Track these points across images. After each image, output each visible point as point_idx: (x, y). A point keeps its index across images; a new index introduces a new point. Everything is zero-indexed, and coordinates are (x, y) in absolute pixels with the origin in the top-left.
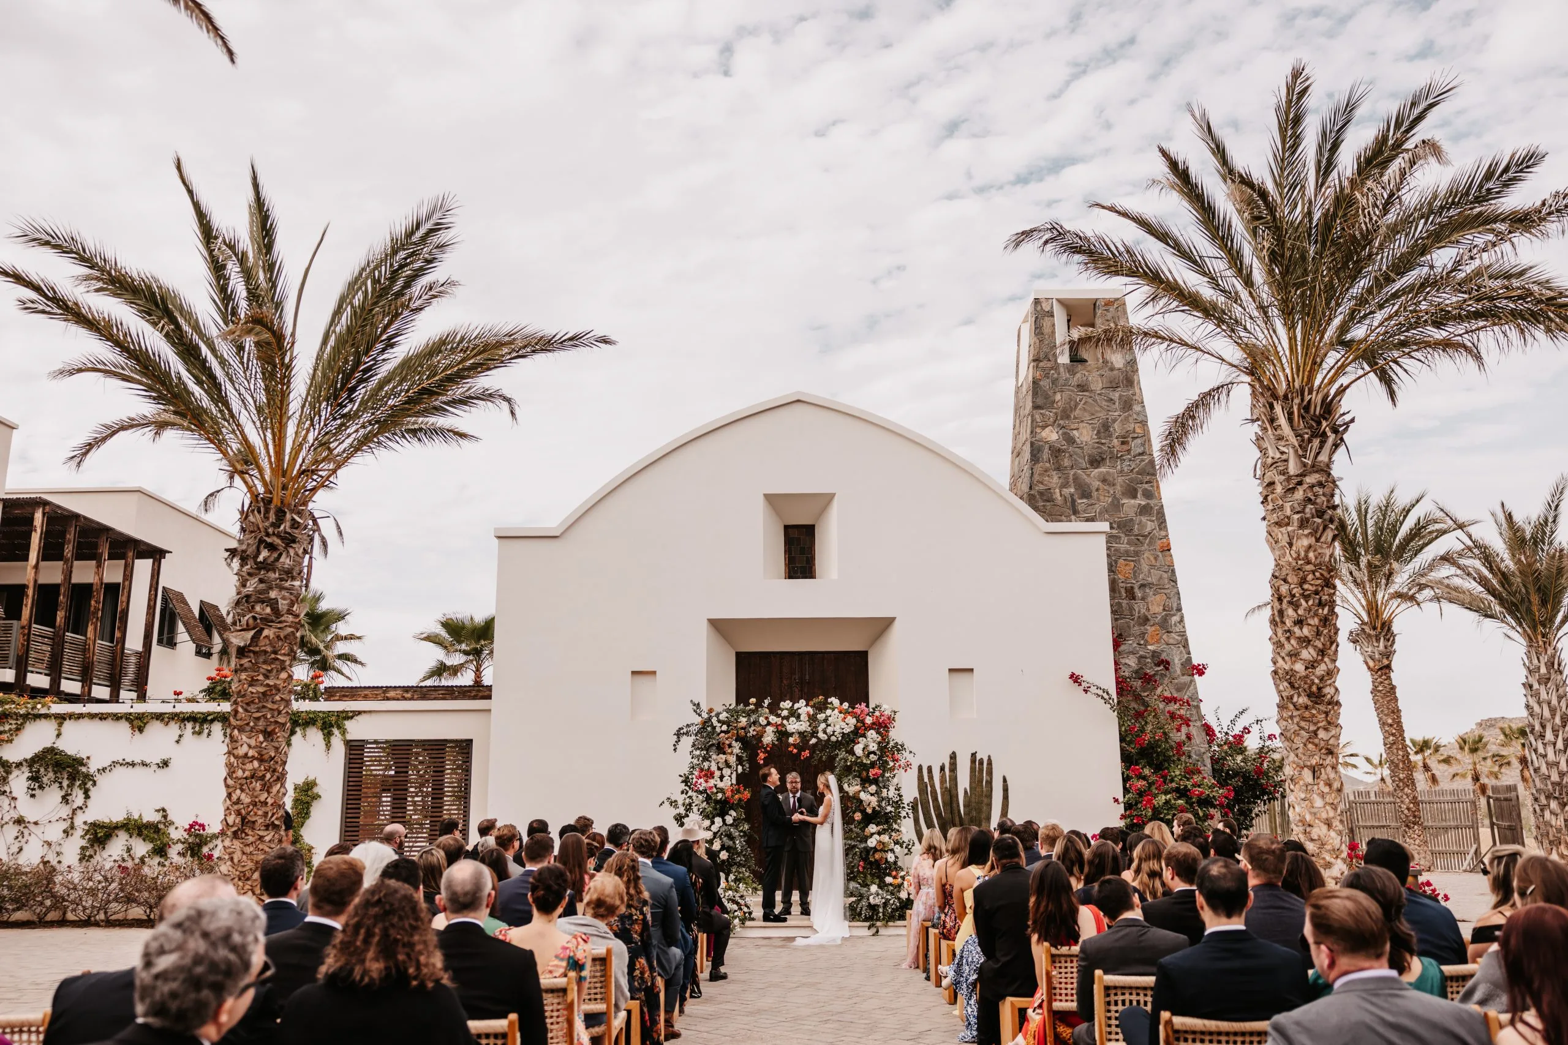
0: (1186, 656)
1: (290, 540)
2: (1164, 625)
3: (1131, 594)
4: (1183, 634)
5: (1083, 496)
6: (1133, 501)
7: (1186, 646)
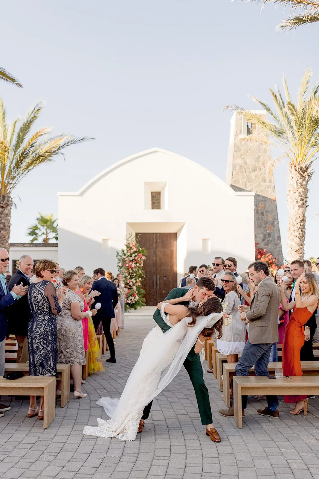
0: (279, 234)
1: (8, 205)
2: (273, 224)
3: (262, 214)
4: (278, 228)
5: (249, 182)
6: (265, 184)
7: (279, 231)
